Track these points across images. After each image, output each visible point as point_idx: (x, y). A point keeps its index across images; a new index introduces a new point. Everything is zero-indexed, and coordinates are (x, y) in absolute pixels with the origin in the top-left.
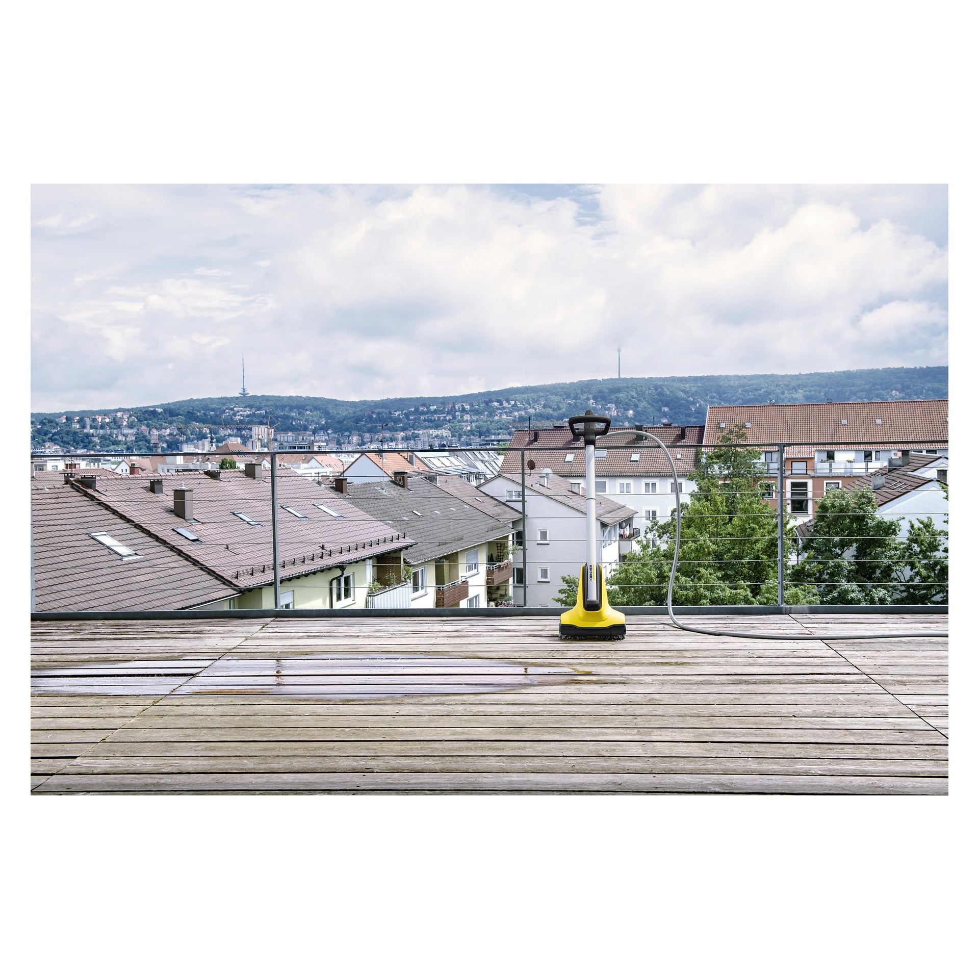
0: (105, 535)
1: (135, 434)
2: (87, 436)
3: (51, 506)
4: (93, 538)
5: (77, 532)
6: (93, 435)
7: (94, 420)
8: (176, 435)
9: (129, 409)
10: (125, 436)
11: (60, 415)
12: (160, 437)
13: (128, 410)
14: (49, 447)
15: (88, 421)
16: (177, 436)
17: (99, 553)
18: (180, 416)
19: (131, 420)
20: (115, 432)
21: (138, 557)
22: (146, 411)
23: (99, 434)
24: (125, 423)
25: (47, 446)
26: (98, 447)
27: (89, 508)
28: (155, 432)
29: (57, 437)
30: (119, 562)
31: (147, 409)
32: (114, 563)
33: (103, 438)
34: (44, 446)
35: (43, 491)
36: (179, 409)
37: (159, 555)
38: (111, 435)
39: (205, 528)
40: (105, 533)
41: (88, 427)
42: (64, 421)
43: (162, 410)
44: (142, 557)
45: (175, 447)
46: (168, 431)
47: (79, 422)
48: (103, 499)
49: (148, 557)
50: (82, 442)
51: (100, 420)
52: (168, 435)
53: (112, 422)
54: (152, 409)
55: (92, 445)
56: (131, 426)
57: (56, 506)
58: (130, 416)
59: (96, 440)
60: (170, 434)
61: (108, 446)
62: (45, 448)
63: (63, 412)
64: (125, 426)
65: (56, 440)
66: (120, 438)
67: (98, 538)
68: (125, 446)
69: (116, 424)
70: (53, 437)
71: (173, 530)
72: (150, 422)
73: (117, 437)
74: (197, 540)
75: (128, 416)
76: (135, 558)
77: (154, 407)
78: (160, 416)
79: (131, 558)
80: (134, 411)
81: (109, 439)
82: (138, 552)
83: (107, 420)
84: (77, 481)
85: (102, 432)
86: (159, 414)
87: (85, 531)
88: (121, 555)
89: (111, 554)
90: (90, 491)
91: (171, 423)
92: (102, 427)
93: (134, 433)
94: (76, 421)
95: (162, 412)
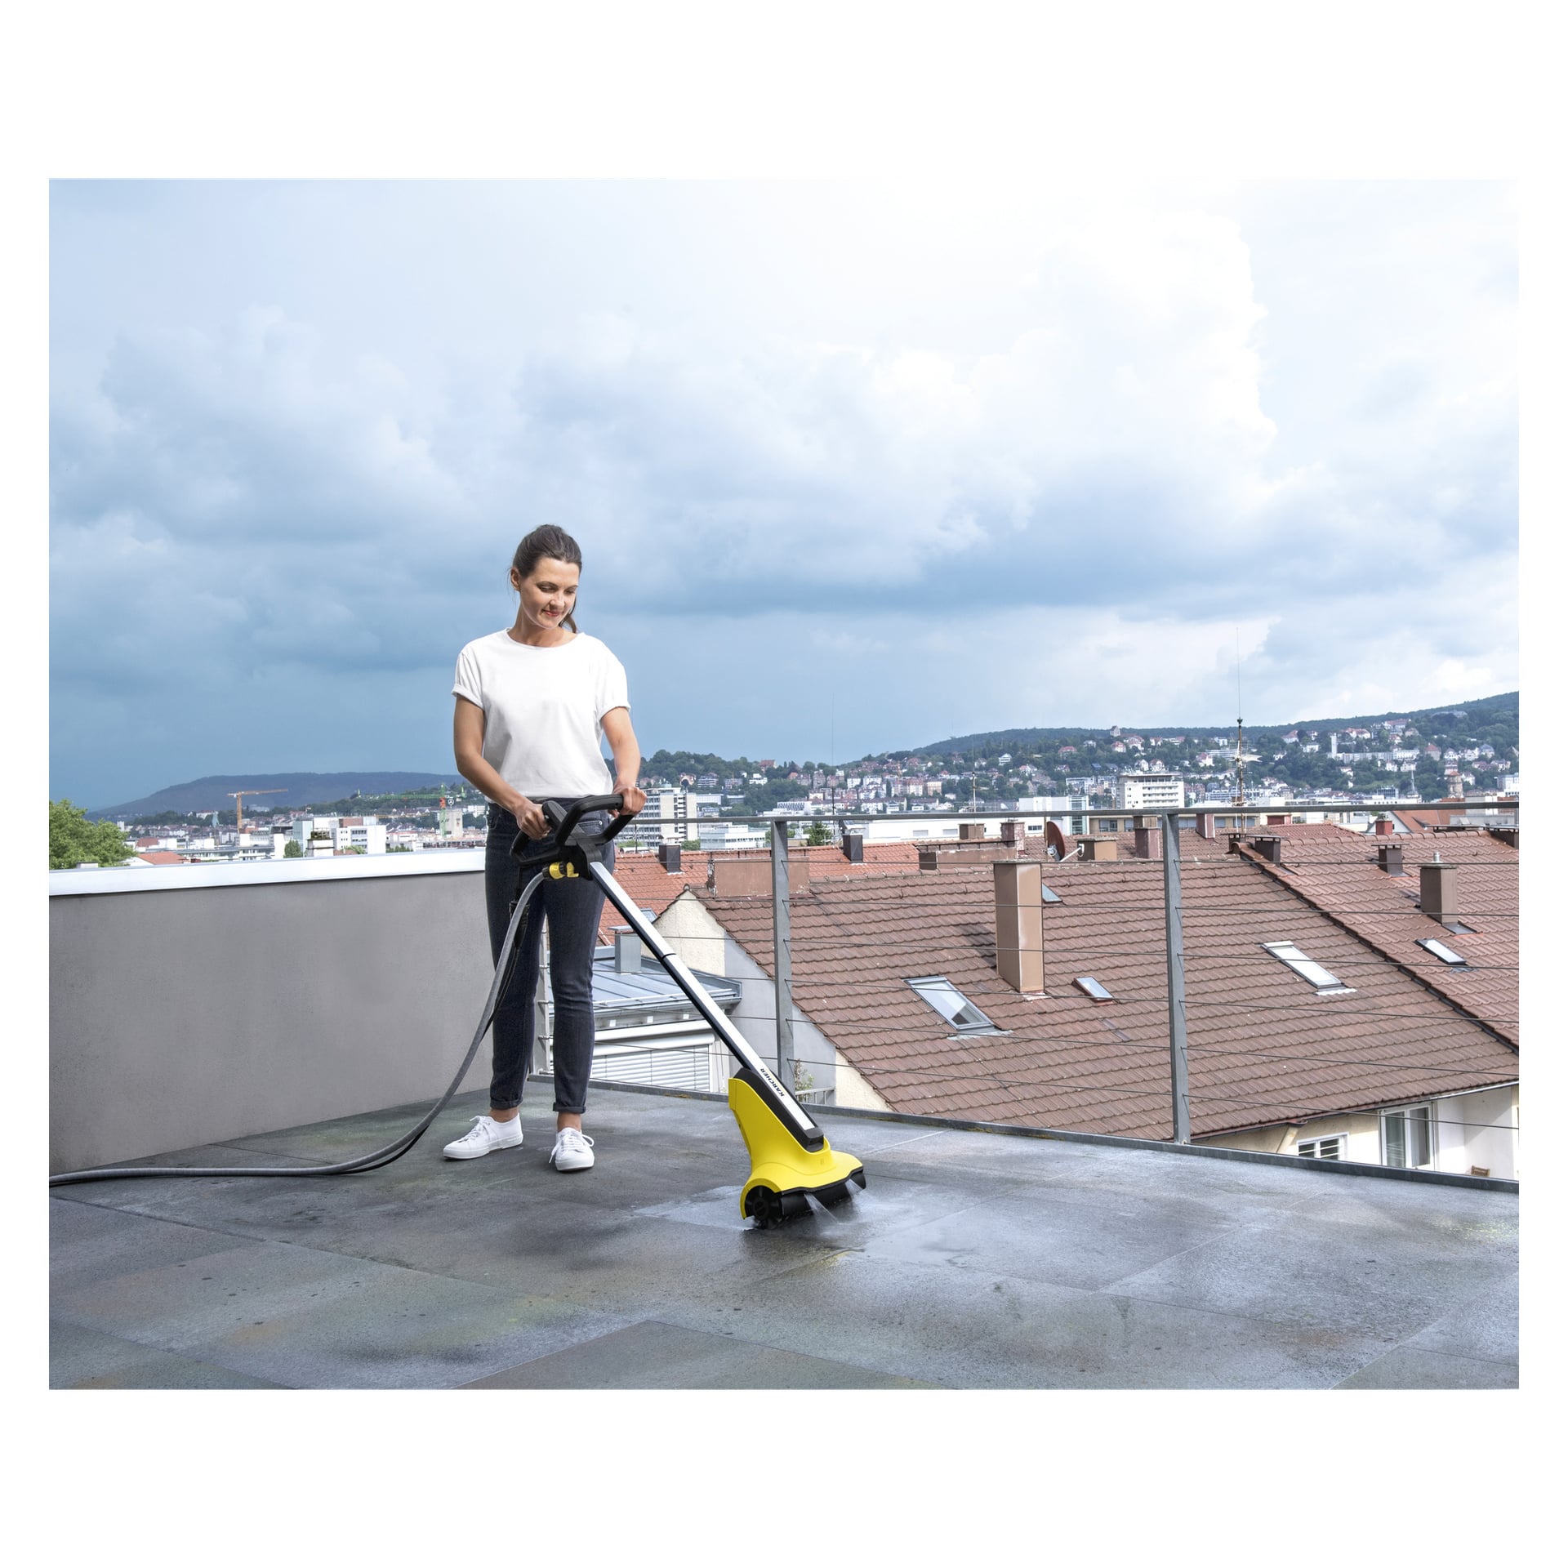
0: (1290, 946)
1: (1416, 760)
2: (1336, 764)
3: (1203, 892)
4: (1268, 952)
5: (1243, 939)
6: (1342, 764)
7: (1344, 737)
8: (1491, 760)
9: (1405, 714)
10: (1399, 763)
11: (1287, 730)
12: (1463, 766)
13: (1405, 716)
14: (1269, 787)
15: (1334, 739)
16: (1493, 763)
17: (1277, 979)
18: (1499, 724)
19: (1408, 734)
20: (1380, 755)
21: (1347, 991)
22: (1436, 717)
23: (1352, 761)
24: (1398, 740)
25: (1267, 784)
26: (1351, 785)
27: (1266, 897)
28: (1451, 755)
29: (1282, 767)
30: (1311, 999)
31: (1438, 713)
32: (1302, 999)
33: (1357, 767)
34: (1262, 784)
35: (1192, 866)
36: (1497, 711)
37: (1386, 990)
38: (1374, 761)
39: (1480, 941)
40: (1289, 943)
41: (1334, 748)
42: (1294, 739)
43: (1465, 714)
44: (1354, 990)
45: (1490, 782)
46: (1476, 752)
47: (1318, 740)
48: (1291, 880)
49: (1365, 992)
50: (1324, 774)
51: (1354, 735)
52: (1476, 761)
53: (1375, 739)
54: (1447, 713)
55: (1340, 780)
56: (1408, 745)
57: (1212, 892)
58: (1408, 727)
59: (1348, 771)
60: (1481, 758)
61: (1369, 783)
62: (1264, 787)
63: (1293, 723)
64: (1399, 745)
65: (1281, 772)
66: (1390, 767)
67: (1276, 951)
68: (1398, 782)
69: (1382, 742)
70: (1277, 768)
71: (1417, 943)
72: (1445, 736)
73: (1384, 765)
74: (1463, 964)
75: (1404, 726)
76: (1340, 991)
77: (1451, 708)
78: (1462, 725)
79: (1332, 992)
80: (1415, 718)
81: (1370, 769)
82: (1346, 982)
83: (1367, 736)
84: (1251, 846)
85: (1357, 757)
86: (1461, 721)
87: (1255, 938)
88: (1315, 986)
89: (1296, 982)
90: (1271, 867)
91: (1482, 737)
92: (1359, 747)
93: (1415, 757)
94: (1313, 738)
95: (1464, 717)
